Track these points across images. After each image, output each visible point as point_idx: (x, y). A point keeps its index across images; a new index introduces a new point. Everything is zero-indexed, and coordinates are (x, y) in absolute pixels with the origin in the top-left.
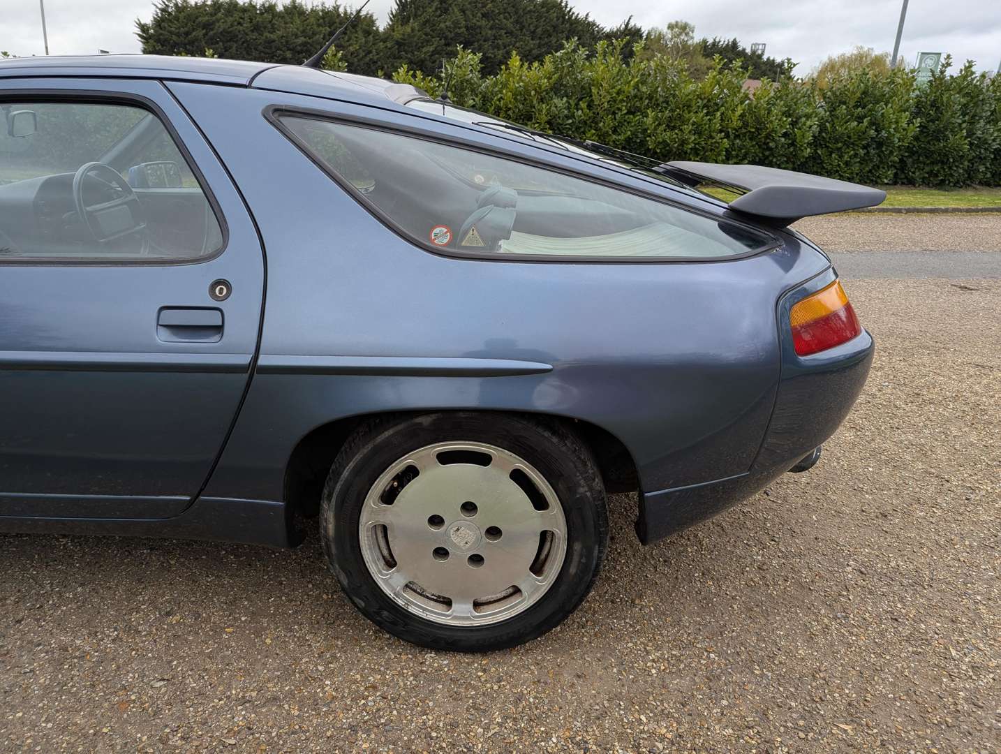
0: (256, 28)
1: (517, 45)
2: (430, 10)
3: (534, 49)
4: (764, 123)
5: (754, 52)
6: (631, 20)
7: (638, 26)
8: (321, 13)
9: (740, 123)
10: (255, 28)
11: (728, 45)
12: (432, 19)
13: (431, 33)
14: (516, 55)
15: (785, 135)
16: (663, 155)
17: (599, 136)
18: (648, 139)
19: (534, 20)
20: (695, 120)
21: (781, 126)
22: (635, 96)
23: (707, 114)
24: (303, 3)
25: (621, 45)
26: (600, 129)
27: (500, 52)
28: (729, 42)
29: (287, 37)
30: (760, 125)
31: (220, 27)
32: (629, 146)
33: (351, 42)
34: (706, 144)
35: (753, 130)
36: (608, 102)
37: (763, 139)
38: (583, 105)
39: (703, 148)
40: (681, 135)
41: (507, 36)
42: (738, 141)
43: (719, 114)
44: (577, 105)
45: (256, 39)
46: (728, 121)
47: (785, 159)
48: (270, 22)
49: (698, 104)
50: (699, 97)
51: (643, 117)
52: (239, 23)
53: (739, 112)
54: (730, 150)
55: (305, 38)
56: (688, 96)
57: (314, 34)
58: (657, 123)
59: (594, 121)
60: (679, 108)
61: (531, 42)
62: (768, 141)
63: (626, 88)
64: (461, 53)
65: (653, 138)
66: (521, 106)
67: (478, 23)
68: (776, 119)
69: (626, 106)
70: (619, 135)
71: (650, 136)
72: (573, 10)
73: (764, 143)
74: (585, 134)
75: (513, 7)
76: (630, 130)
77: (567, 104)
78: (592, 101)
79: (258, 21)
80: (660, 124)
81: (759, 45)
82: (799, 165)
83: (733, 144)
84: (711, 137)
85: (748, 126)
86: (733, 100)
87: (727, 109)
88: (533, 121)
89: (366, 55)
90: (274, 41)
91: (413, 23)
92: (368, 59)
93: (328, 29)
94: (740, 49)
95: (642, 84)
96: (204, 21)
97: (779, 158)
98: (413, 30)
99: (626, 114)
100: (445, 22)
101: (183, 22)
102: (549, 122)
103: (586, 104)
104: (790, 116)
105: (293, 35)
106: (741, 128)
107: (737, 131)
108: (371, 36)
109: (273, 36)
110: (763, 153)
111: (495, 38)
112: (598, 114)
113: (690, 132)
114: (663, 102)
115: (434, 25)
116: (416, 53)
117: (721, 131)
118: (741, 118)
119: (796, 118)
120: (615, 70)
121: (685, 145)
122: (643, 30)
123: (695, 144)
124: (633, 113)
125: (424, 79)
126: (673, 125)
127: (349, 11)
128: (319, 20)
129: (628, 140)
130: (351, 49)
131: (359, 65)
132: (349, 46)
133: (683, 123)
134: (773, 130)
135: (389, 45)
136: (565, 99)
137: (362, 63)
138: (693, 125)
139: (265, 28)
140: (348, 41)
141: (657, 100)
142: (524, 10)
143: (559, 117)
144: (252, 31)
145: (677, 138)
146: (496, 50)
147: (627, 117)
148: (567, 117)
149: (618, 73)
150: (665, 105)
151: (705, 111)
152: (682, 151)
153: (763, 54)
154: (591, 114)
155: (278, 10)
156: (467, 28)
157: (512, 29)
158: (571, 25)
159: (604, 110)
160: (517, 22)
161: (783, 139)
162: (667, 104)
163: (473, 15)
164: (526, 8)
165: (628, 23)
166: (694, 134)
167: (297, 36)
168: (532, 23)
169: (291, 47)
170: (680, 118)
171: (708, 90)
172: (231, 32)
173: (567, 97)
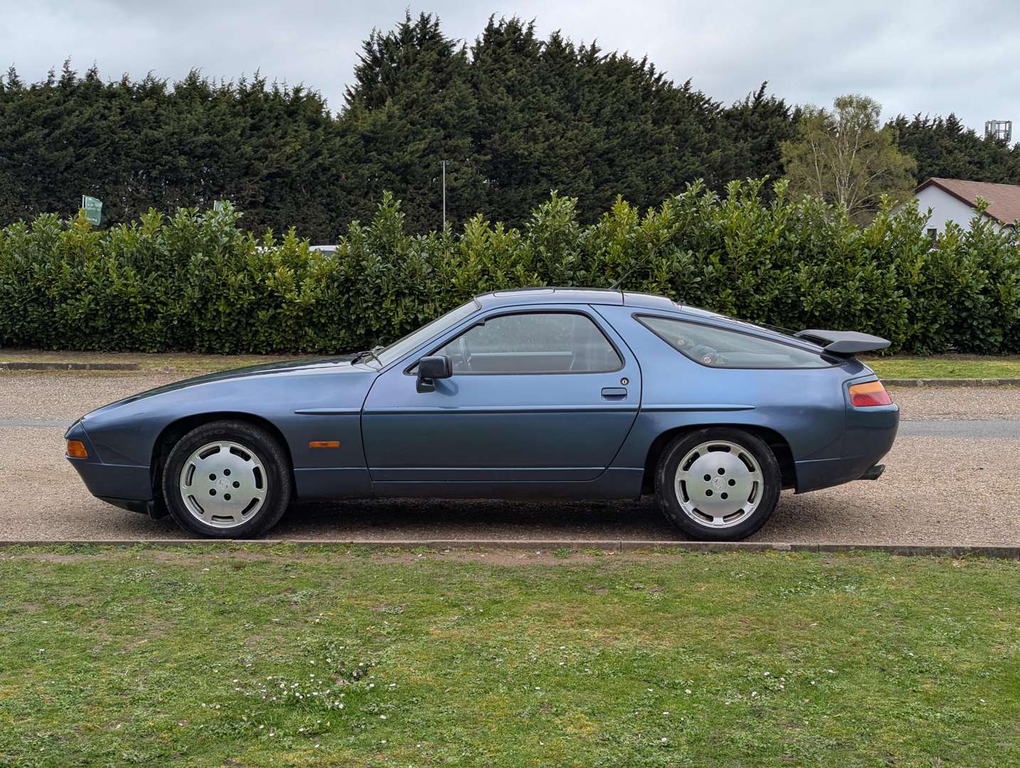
0: (131, 122)
1: (569, 134)
2: (419, 85)
3: (598, 141)
4: (953, 276)
5: (990, 137)
6: (765, 90)
7: (778, 99)
8: (238, 96)
9: (923, 279)
10: (127, 123)
11: (940, 125)
12: (421, 99)
13: (421, 120)
14: (623, 200)
15: (985, 291)
16: (824, 319)
17: (737, 297)
18: (802, 298)
19: (596, 95)
20: (863, 275)
21: (978, 281)
22: (782, 247)
23: (878, 267)
24: (210, 81)
25: (759, 186)
26: (738, 288)
27: (539, 146)
28: (941, 121)
29: (181, 134)
30: (950, 280)
31: (71, 123)
32: (778, 307)
33: (288, 139)
34: (880, 304)
35: (941, 286)
36: (747, 255)
37: (956, 298)
38: (714, 259)
39: (877, 309)
40: (845, 294)
41: (550, 122)
42: (922, 300)
43: (893, 267)
44: (706, 258)
45: (129, 139)
46: (907, 275)
47: (989, 322)
48: (153, 112)
49: (865, 255)
50: (866, 246)
51: (794, 272)
52: (104, 117)
53: (920, 264)
54: (913, 310)
55: (210, 134)
56: (850, 245)
57: (226, 128)
58: (812, 279)
59: (730, 278)
60: (841, 261)
61: (593, 130)
62: (963, 299)
63: (768, 237)
64: (554, 199)
65: (809, 297)
66: (633, 262)
67: (500, 102)
68: (970, 272)
69: (770, 259)
70: (764, 294)
71: (804, 296)
72: (663, 79)
73: (959, 303)
74: (718, 294)
75: (560, 75)
76: (778, 289)
77: (693, 259)
78: (726, 254)
79: (135, 112)
80: (816, 281)
81: (999, 123)
82: (1010, 330)
83: (917, 304)
84: (887, 296)
85: (933, 280)
86: (910, 249)
87: (904, 261)
88: (650, 279)
89: (311, 159)
90: (159, 141)
91: (389, 107)
92: (315, 164)
93: (251, 121)
94: (965, 131)
95: (790, 231)
96: (44, 115)
97: (981, 321)
98: (390, 117)
99: (771, 268)
100: (443, 101)
101: (10, 116)
102: (671, 281)
103: (718, 257)
104: (988, 267)
105: (190, 130)
106: (925, 283)
107: (920, 288)
108: (320, 130)
109: (157, 134)
110: (958, 315)
111: (530, 125)
112: (734, 269)
113: (857, 289)
114: (819, 253)
115: (425, 108)
116: (395, 153)
117: (898, 288)
118: (923, 271)
119: (997, 270)
120: (753, 217)
121: (852, 306)
122: (787, 104)
123: (866, 305)
124: (780, 268)
125: (506, 231)
126: (834, 281)
127: (282, 90)
128: (234, 106)
129: (776, 301)
130: (288, 150)
131: (298, 175)
132: (285, 145)
133: (847, 278)
134: (967, 287)
135: (350, 141)
136: (690, 252)
137: (304, 170)
138: (860, 281)
139: (144, 121)
140: (281, 138)
141: (810, 251)
142: (578, 81)
143: (684, 275)
144: (123, 127)
145: (841, 297)
146: (531, 144)
147: (772, 272)
148: (695, 274)
149: (757, 219)
150: (821, 257)
151: (875, 264)
152: (849, 313)
153: (1008, 137)
154: (725, 270)
155: (167, 93)
156: (482, 110)
157: (558, 109)
158: (662, 101)
159: (742, 265)
160: (568, 99)
161: (982, 297)
162: (825, 255)
163: (492, 91)
164: (582, 76)
165: (760, 95)
166: (863, 292)
167: (196, 131)
168: (593, 101)
169: (187, 149)
170: (843, 272)
171: (877, 238)
172: (89, 129)
173: (692, 249)
